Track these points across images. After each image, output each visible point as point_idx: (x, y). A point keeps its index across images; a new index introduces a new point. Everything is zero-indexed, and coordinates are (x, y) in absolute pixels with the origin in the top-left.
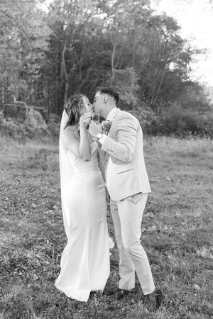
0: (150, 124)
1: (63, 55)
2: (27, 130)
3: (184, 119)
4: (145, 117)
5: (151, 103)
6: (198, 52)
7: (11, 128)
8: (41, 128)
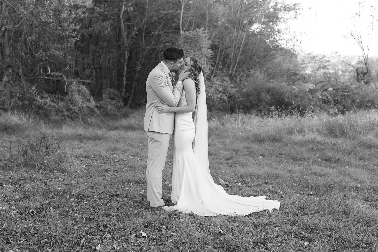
0: (226, 98)
1: (121, 16)
2: (69, 110)
3: (268, 91)
4: (221, 89)
5: (230, 72)
6: (287, 9)
7: (46, 107)
8: (88, 107)
